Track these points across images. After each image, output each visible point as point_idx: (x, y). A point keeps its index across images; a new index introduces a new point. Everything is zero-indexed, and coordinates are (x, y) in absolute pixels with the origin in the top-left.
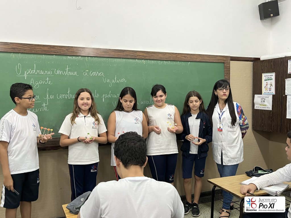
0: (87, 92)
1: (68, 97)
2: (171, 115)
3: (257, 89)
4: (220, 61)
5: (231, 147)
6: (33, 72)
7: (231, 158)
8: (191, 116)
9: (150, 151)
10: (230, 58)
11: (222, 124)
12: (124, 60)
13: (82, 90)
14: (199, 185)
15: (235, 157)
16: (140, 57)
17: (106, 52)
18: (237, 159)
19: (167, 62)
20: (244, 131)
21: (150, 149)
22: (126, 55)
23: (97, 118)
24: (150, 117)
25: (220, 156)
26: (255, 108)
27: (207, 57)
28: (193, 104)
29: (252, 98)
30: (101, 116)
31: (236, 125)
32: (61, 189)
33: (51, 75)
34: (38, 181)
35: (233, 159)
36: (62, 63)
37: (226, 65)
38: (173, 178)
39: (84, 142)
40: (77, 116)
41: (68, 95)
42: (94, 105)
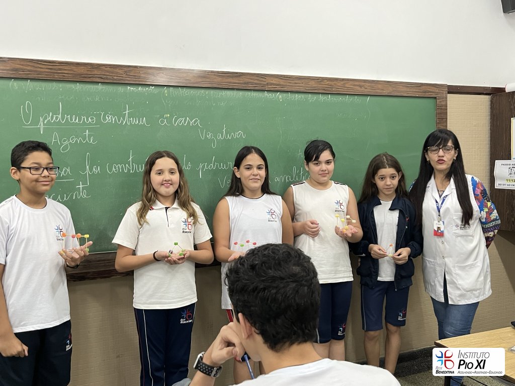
1: (129, 170)
2: (341, 204)
4: (427, 95)
5: (463, 268)
6: (57, 118)
7: (464, 290)
8: (380, 204)
10: (447, 89)
11: (443, 222)
12: (241, 93)
13: (159, 155)
14: (395, 341)
15: (474, 288)
16: (273, 86)
17: (204, 77)
18: (478, 291)
19: (326, 97)
22: (245, 83)
23: (191, 211)
25: (441, 285)
27: (403, 86)
28: (386, 182)
31: (473, 224)
33: (93, 125)
34: (67, 347)
35: (469, 293)
36: (117, 100)
37: (440, 102)
38: (344, 331)
39: (166, 261)
40: (151, 207)
41: (129, 165)
42: (184, 184)
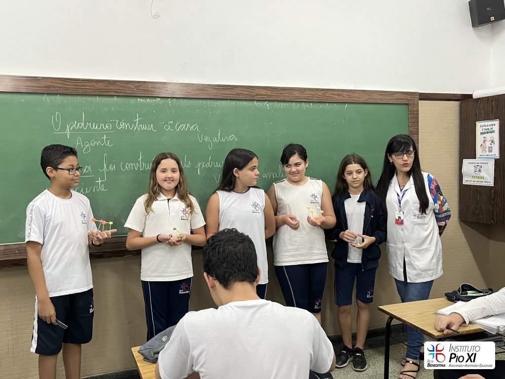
0: (171, 158)
1: (139, 168)
2: (316, 197)
3: (467, 149)
4: (400, 102)
5: (419, 252)
6: (80, 125)
7: (420, 270)
8: (350, 197)
9: (280, 258)
10: (418, 96)
11: (403, 212)
12: (233, 103)
13: (164, 156)
14: (365, 316)
15: (428, 268)
16: (261, 96)
17: (202, 90)
18: (432, 271)
19: (307, 105)
20: (443, 223)
21: (280, 254)
22: (237, 94)
23: (189, 202)
24: (281, 199)
25: (401, 266)
26: (464, 183)
27: (378, 94)
28: (353, 176)
29: (457, 165)
30: (195, 199)
31: (429, 213)
32: (130, 323)
33: (110, 130)
34: (91, 310)
35: (424, 272)
36: (129, 110)
37: (412, 108)
38: (320, 305)
39: (168, 243)
40: (156, 199)
41: (139, 164)
42: (183, 181)
